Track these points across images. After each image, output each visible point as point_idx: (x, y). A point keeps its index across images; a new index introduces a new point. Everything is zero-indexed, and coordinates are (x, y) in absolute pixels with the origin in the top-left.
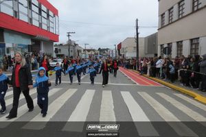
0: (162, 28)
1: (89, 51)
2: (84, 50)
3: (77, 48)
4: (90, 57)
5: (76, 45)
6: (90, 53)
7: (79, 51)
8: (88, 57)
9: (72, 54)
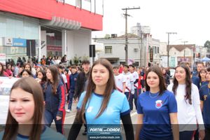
3: (148, 43)
5: (145, 35)
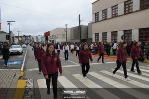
0: (96, 22)
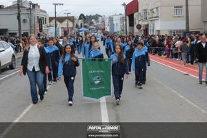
1: (61, 20)
2: (51, 19)
4: (66, 33)
6: (64, 24)
7: (41, 21)
8: (60, 33)
9: (25, 28)
